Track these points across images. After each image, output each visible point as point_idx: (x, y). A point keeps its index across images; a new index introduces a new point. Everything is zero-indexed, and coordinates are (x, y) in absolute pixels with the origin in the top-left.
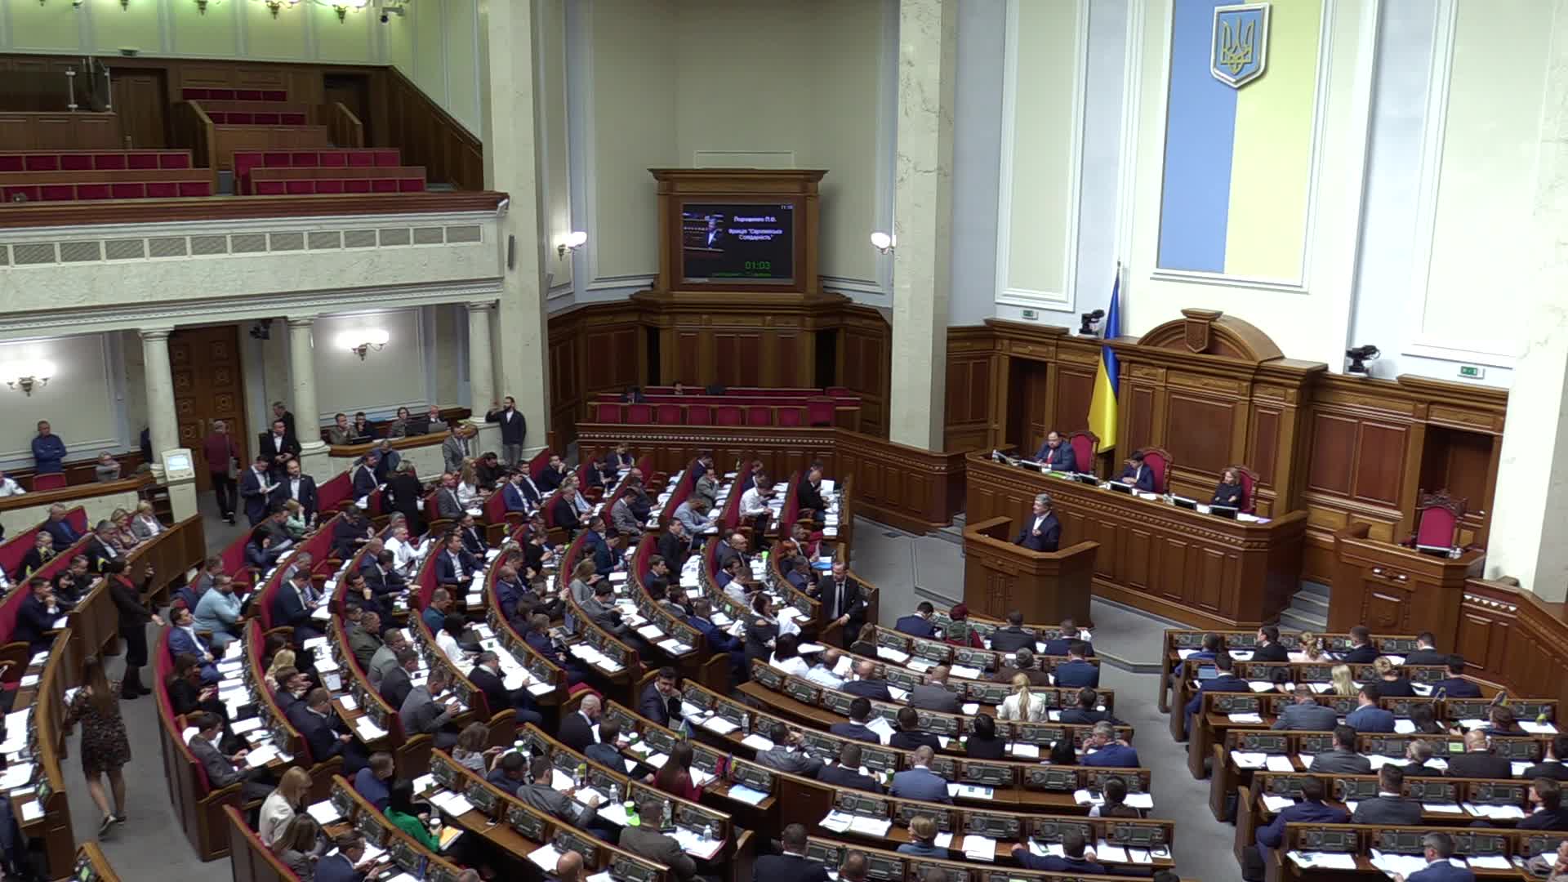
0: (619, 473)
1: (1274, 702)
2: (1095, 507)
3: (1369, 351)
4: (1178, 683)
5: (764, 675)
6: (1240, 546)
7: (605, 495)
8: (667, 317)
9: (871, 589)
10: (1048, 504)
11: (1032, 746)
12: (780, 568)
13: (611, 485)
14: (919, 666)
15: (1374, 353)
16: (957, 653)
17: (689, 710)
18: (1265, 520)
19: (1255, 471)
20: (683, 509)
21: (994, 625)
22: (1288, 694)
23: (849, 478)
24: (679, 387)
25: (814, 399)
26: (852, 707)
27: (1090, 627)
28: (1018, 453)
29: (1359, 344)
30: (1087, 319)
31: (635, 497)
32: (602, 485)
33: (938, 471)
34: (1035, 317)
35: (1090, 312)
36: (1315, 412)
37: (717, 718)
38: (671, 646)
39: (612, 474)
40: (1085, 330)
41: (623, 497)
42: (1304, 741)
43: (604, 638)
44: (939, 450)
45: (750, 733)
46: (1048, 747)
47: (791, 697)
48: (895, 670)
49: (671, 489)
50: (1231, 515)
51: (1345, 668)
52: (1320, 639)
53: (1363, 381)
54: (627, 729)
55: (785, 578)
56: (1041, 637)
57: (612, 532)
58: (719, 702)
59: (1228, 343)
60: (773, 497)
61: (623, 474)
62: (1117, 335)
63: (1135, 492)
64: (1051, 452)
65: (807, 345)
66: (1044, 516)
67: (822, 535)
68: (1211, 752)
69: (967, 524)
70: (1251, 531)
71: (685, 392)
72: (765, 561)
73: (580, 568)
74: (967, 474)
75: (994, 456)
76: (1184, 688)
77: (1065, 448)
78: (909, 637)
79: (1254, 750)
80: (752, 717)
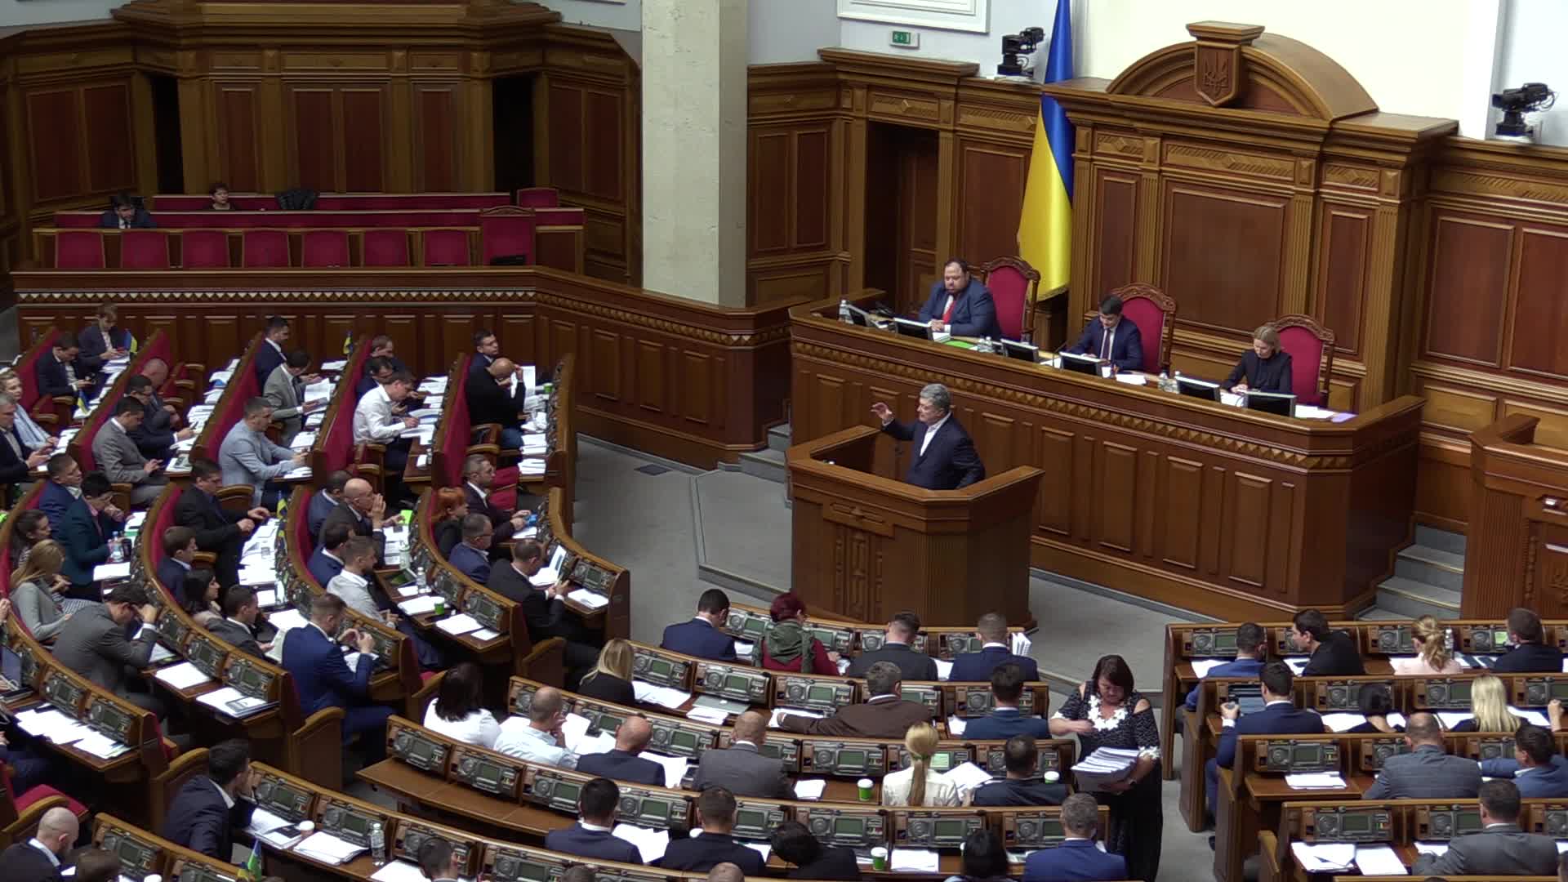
0: (107, 369)
1: (1367, 749)
2: (1030, 401)
3: (1535, 94)
4: (1192, 722)
5: (411, 747)
6: (1299, 465)
7: (79, 413)
8: (191, 55)
9: (614, 574)
10: (943, 404)
11: (926, 853)
12: (437, 542)
13: (90, 393)
14: (710, 714)
15: (1545, 98)
16: (781, 685)
17: (266, 823)
18: (1347, 416)
19: (1325, 326)
20: (240, 433)
21: (849, 630)
22: (1392, 733)
23: (567, 363)
24: (220, 195)
25: (492, 212)
26: (582, 798)
27: (1030, 629)
28: (891, 306)
29: (1515, 82)
30: (1011, 46)
31: (141, 414)
32: (71, 393)
33: (737, 343)
34: (914, 44)
35: (1016, 31)
36: (1437, 212)
37: (320, 834)
38: (223, 700)
39: (92, 369)
40: (1009, 66)
41: (117, 414)
42: (1423, 817)
43: (85, 694)
44: (738, 304)
45: (388, 859)
46: (955, 852)
47: (466, 785)
48: (665, 723)
49: (214, 396)
50: (1284, 408)
51: (1496, 684)
52: (1449, 631)
53: (1522, 152)
54: (138, 868)
55: (447, 559)
56: (939, 648)
57: (96, 483)
58: (323, 803)
59: (1275, 88)
60: (418, 403)
61: (114, 370)
62: (1070, 72)
63: (1106, 372)
64: (950, 300)
65: (477, 104)
66: (938, 426)
67: (518, 473)
68: (1256, 847)
69: (794, 444)
70: (1319, 435)
71: (234, 204)
72: (406, 529)
73: (31, 560)
74: (792, 346)
75: (842, 312)
76: (1204, 731)
77: (976, 291)
78: (691, 659)
79: (1332, 839)
80: (390, 828)
